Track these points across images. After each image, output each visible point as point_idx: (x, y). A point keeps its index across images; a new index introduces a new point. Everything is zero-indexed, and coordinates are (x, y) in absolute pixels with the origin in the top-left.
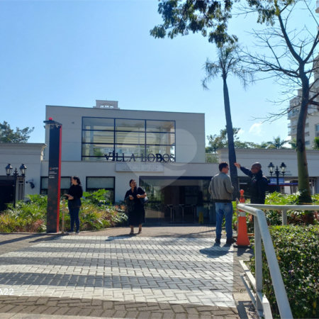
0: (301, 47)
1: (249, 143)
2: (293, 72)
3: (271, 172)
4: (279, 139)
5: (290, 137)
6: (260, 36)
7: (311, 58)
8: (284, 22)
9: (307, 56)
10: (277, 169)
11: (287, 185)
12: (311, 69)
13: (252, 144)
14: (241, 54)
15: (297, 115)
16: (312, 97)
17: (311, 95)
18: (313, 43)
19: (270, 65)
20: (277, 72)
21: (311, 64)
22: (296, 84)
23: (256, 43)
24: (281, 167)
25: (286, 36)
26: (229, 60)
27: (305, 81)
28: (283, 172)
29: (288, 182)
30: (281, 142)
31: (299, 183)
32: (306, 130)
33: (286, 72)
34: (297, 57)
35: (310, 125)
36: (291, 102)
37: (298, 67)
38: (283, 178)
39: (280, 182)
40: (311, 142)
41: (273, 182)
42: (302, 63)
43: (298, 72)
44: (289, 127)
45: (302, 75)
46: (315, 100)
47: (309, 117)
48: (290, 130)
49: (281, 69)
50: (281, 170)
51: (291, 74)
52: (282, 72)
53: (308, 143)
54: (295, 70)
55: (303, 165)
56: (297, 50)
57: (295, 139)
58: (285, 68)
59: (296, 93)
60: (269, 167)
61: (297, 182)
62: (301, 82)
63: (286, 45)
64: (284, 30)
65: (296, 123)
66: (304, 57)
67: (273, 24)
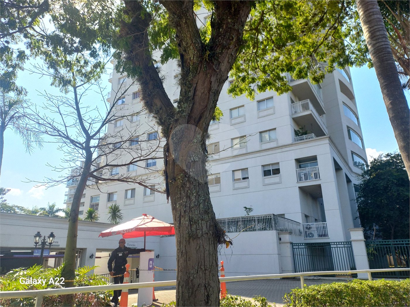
0: (90, 124)
1: (18, 207)
2: (79, 144)
3: (36, 243)
4: (53, 206)
5: (65, 205)
6: (52, 100)
7: (97, 136)
8: (78, 97)
9: (94, 133)
10: (44, 240)
11: (52, 257)
12: (96, 145)
13: (22, 209)
14: (28, 111)
15: (76, 185)
16: (92, 170)
17: (92, 168)
18: (101, 123)
19: (58, 131)
20: (64, 139)
21: (97, 141)
22: (80, 155)
23: (47, 105)
24: (49, 237)
25: (78, 109)
26: (12, 113)
27: (89, 155)
28: (50, 244)
29: (53, 253)
30: (55, 209)
31: (65, 255)
32: (82, 200)
33: (72, 142)
34: (86, 131)
35: (86, 196)
36: (73, 171)
37: (85, 140)
38: (50, 249)
39: (45, 254)
40: (84, 213)
41: (37, 254)
42: (89, 138)
43: (84, 145)
44: (66, 195)
45: (87, 148)
46: (95, 174)
47: (87, 188)
48: (66, 198)
49: (67, 138)
50: (48, 241)
51: (78, 145)
52: (69, 141)
53: (82, 213)
54: (82, 142)
55: (73, 236)
56: (87, 125)
57: (70, 208)
58: (72, 138)
59: (79, 164)
60: (35, 237)
61: (64, 253)
62: (85, 154)
63: (77, 117)
64: (77, 103)
65: (73, 192)
66: (91, 132)
67: (66, 92)
